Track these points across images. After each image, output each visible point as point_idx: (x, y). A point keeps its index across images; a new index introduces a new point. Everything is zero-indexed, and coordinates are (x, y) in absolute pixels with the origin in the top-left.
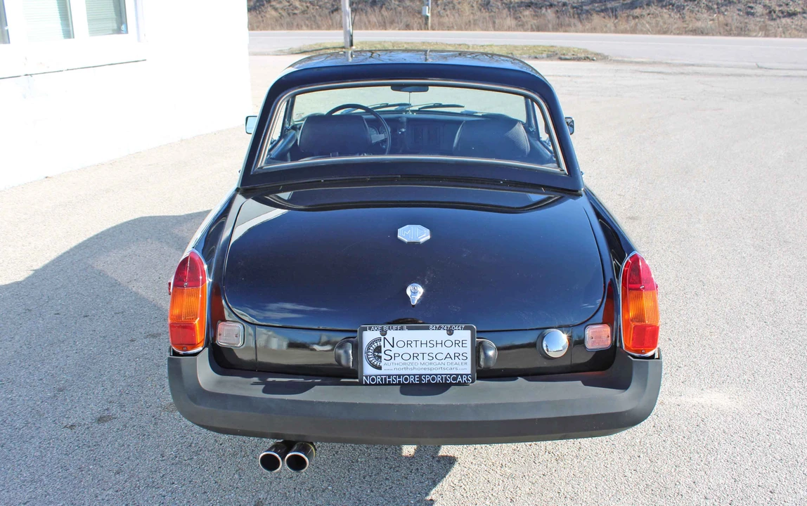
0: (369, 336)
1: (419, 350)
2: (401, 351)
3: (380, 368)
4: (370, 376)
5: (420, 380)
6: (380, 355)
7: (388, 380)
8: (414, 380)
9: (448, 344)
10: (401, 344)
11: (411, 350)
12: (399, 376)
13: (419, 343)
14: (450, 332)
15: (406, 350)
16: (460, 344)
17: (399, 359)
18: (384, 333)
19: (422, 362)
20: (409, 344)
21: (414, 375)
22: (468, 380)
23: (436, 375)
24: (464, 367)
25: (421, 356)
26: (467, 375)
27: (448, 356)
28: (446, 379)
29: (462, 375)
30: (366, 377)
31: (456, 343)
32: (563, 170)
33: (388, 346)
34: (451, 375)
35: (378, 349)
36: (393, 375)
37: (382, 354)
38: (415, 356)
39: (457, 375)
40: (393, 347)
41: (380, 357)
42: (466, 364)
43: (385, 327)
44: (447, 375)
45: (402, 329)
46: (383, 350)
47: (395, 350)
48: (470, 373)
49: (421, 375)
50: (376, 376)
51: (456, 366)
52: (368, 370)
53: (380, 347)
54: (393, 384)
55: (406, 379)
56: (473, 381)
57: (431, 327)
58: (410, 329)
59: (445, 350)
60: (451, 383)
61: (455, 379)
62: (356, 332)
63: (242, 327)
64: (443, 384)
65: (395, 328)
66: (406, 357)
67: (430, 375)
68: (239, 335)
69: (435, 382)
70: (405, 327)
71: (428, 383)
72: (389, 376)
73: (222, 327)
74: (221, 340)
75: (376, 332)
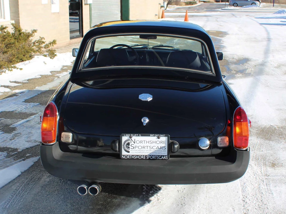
0: (125, 138)
1: (145, 145)
2: (138, 145)
3: (129, 152)
4: (125, 155)
5: (146, 157)
6: (129, 146)
7: (132, 157)
8: (143, 157)
9: (158, 142)
10: (138, 142)
11: (142, 145)
12: (137, 156)
13: (145, 142)
14: (158, 138)
15: (140, 144)
16: (163, 143)
17: (137, 149)
18: (130, 137)
19: (147, 150)
20: (141, 142)
21: (144, 156)
22: (166, 158)
23: (153, 155)
24: (164, 152)
25: (146, 147)
26: (166, 156)
27: (158, 148)
28: (157, 158)
29: (163, 156)
30: (123, 155)
31: (161, 142)
32: (214, 73)
33: (132, 143)
34: (159, 156)
35: (128, 144)
36: (134, 155)
37: (130, 146)
38: (144, 147)
39: (162, 156)
40: (135, 143)
41: (129, 147)
42: (165, 151)
43: (132, 135)
44: (157, 155)
45: (139, 135)
46: (130, 144)
47: (136, 144)
48: (167, 155)
49: (146, 156)
50: (127, 155)
51: (161, 152)
52: (124, 153)
53: (129, 143)
54: (134, 159)
55: (140, 157)
56: (168, 158)
57: (151, 135)
58: (142, 136)
59: (156, 145)
60: (159, 159)
61: (161, 157)
62: (119, 136)
63: (72, 134)
64: (155, 159)
65: (136, 135)
66: (140, 147)
67: (150, 155)
68: (70, 138)
69: (152, 159)
70: (140, 135)
71: (149, 159)
72: (133, 156)
73: (63, 134)
74: (63, 140)
75: (128, 137)
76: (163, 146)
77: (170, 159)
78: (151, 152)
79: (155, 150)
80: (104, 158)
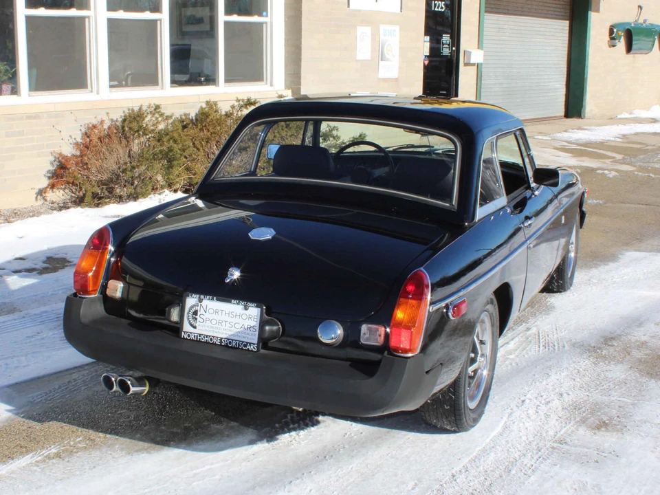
0: (191, 301)
1: (223, 318)
2: (211, 317)
3: (195, 327)
4: (187, 332)
5: (221, 342)
6: (196, 317)
7: (199, 338)
8: (217, 341)
9: (244, 317)
11: (218, 317)
12: (207, 336)
13: (224, 313)
14: (246, 308)
15: (214, 316)
16: (252, 319)
17: (208, 323)
18: (200, 301)
19: (225, 328)
20: (216, 312)
21: (217, 338)
22: (254, 348)
23: (233, 340)
24: (254, 337)
25: (224, 322)
26: (254, 344)
27: (243, 327)
28: (239, 345)
29: (250, 344)
30: (184, 332)
31: (250, 317)
32: (453, 206)
33: (202, 312)
34: (243, 342)
35: (196, 313)
36: (203, 335)
37: (198, 317)
38: (220, 322)
39: (247, 343)
40: (206, 312)
41: (196, 319)
42: (255, 335)
43: (202, 297)
44: (240, 341)
45: (213, 299)
46: (199, 313)
47: (207, 315)
48: (256, 343)
49: (221, 339)
50: (192, 333)
51: (247, 336)
52: (187, 327)
53: (197, 311)
54: (201, 342)
55: (211, 340)
56: (258, 350)
57: (233, 301)
58: (218, 300)
59: (241, 321)
60: (242, 349)
61: (245, 346)
62: (182, 296)
63: (122, 285)
64: (236, 348)
65: (208, 297)
66: (214, 322)
67: (228, 339)
68: (119, 290)
69: (231, 346)
70: (215, 298)
71: (226, 346)
72: (200, 335)
73: (112, 283)
74: (109, 292)
75: (196, 299)
76: (252, 325)
77: (262, 351)
78: (232, 333)
79: (239, 330)
80: (158, 332)
